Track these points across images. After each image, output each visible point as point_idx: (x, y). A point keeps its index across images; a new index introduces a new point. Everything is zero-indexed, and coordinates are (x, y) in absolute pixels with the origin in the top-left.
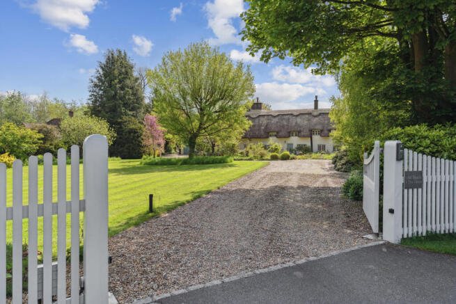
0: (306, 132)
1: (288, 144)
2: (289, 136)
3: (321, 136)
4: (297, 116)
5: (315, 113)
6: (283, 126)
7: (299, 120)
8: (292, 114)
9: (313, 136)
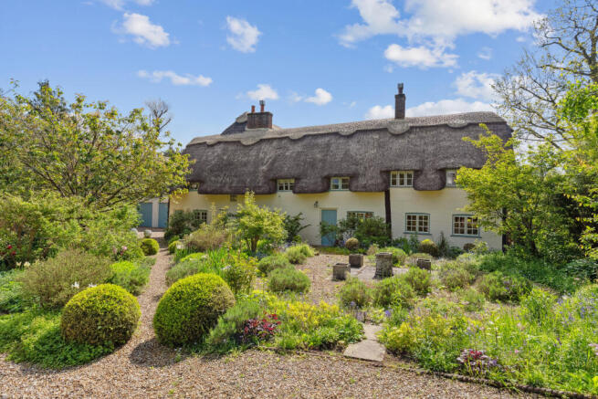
0: (372, 177)
1: (324, 211)
2: (326, 189)
3: (416, 188)
4: (350, 136)
5: (399, 128)
6: (313, 165)
7: (353, 146)
8: (336, 134)
9: (393, 191)
